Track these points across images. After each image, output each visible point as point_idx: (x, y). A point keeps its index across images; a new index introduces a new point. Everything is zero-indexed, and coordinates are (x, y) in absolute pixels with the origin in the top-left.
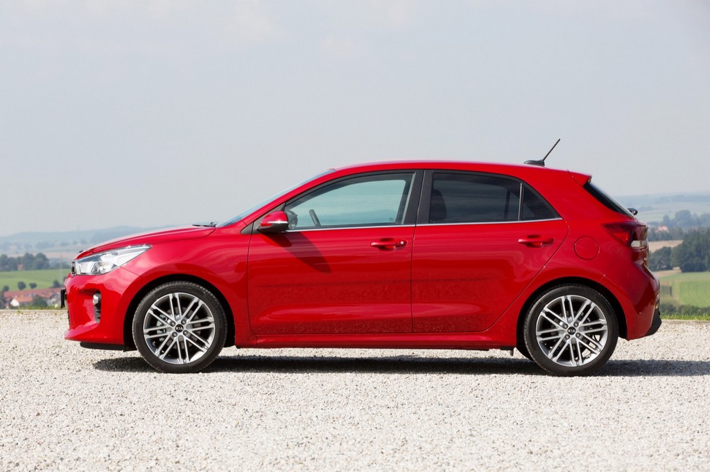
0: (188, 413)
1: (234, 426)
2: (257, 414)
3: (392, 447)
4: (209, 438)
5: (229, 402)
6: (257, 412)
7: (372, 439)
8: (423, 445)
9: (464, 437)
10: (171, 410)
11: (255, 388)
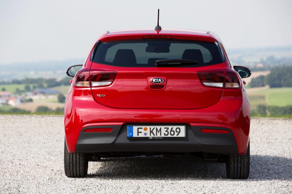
0: (22, 172)
1: (47, 179)
2: (59, 172)
3: (132, 191)
4: (35, 186)
5: (43, 165)
6: (59, 171)
7: (121, 186)
8: (148, 189)
9: (169, 185)
10: (13, 170)
11: (56, 157)
